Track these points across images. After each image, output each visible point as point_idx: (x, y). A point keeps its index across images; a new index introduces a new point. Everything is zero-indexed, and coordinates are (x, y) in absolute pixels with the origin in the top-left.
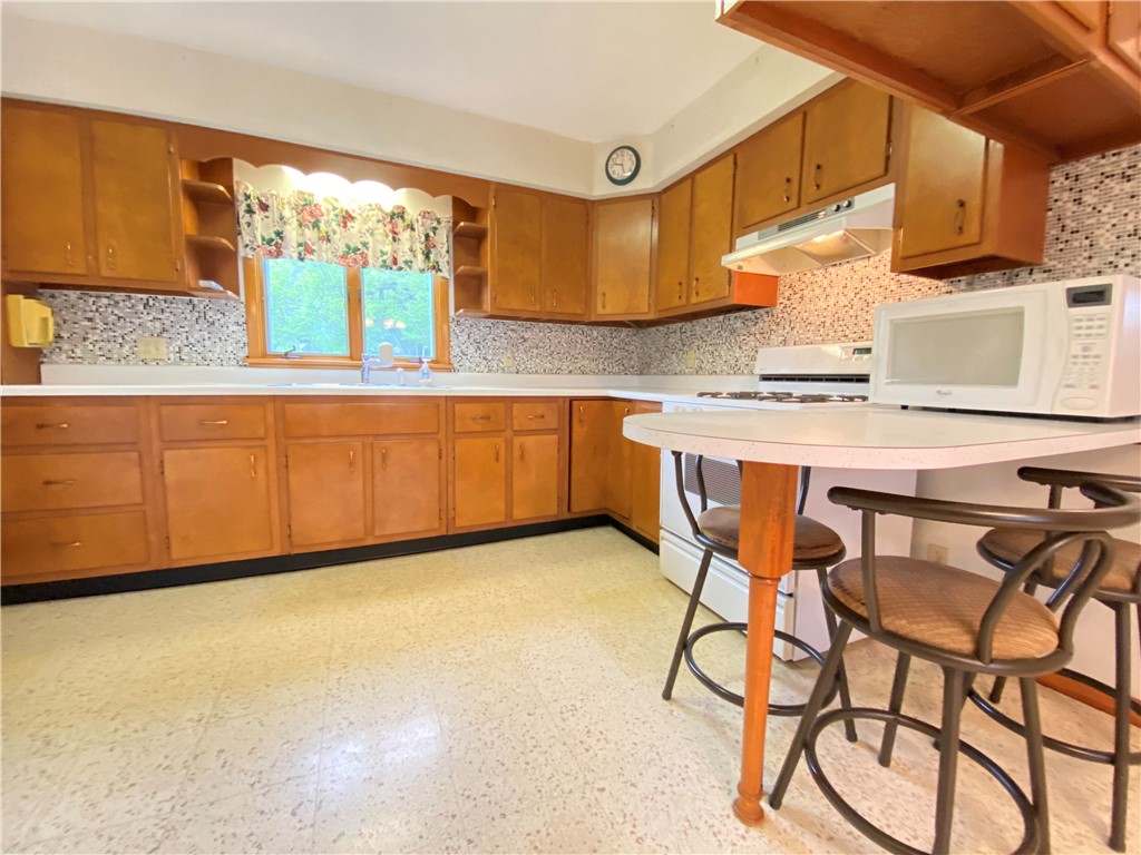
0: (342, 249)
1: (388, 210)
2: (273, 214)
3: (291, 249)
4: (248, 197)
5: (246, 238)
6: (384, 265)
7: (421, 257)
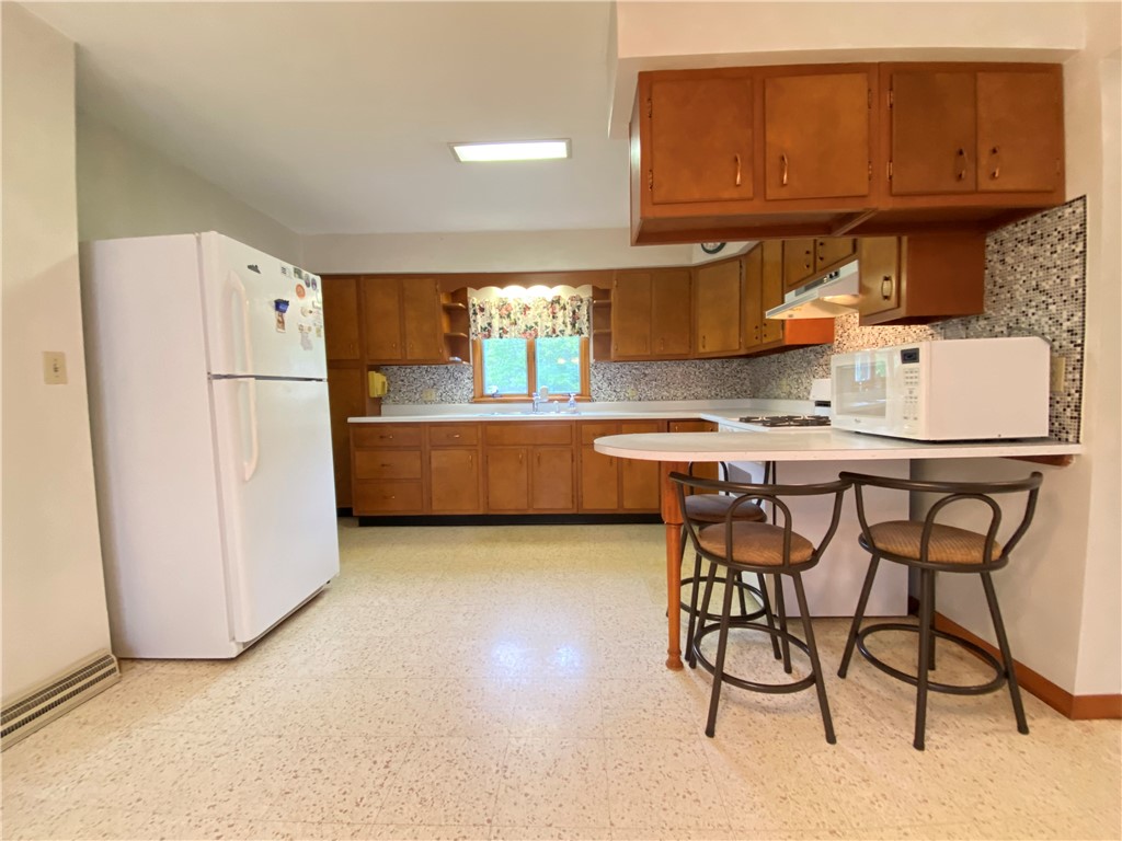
0: (524, 327)
1: (550, 300)
2: (487, 313)
3: (496, 332)
4: (474, 305)
5: (473, 329)
6: (548, 336)
7: (569, 327)
